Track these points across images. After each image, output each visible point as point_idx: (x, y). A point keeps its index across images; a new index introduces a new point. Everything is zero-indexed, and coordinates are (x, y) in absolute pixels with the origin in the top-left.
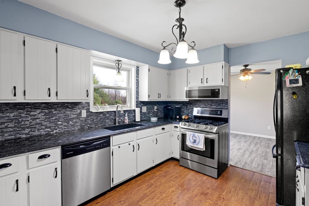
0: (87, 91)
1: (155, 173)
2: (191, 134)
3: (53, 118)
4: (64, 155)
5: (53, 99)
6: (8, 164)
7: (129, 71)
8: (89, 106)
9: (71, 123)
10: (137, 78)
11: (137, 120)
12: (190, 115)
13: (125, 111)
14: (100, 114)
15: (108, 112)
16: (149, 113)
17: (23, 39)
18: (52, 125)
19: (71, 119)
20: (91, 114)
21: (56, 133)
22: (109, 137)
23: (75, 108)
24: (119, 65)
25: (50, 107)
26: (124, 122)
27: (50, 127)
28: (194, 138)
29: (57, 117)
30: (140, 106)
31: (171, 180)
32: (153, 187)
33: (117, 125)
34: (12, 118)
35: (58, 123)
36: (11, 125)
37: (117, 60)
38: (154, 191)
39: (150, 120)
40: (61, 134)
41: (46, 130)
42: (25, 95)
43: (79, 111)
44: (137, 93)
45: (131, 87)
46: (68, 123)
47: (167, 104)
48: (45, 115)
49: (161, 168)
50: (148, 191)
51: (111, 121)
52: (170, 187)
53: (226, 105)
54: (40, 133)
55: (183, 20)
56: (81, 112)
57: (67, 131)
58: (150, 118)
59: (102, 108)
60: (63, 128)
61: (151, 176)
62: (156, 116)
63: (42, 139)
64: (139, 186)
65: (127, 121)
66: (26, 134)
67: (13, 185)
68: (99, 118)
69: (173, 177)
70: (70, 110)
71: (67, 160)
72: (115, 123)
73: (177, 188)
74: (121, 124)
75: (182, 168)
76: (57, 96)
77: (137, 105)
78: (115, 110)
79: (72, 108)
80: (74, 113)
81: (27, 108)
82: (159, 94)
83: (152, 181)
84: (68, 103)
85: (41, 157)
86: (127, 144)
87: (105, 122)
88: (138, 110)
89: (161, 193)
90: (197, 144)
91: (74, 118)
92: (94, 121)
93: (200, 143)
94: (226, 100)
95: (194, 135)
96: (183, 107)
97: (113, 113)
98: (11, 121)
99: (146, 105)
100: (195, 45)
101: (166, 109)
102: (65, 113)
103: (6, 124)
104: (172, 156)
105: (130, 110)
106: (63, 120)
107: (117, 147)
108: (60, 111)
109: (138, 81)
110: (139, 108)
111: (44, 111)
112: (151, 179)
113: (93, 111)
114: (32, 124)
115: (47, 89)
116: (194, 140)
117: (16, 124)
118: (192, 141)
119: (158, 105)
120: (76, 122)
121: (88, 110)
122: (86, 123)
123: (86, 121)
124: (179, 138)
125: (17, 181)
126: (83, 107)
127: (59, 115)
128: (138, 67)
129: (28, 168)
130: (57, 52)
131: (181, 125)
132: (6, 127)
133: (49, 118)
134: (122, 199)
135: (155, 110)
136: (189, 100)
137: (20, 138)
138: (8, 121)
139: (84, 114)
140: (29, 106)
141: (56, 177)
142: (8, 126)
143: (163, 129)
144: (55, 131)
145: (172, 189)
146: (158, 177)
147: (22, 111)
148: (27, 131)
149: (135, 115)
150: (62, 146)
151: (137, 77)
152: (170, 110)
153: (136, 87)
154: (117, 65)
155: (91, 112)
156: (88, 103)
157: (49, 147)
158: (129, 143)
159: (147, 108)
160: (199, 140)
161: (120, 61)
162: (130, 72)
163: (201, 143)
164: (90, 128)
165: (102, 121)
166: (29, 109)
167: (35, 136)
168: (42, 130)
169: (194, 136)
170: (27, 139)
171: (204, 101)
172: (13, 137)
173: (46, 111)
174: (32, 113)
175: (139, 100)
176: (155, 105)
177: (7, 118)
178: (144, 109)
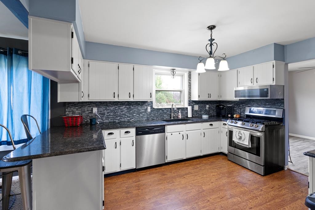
0: (151, 93)
1: (202, 161)
2: (237, 131)
3: (131, 112)
4: (137, 134)
5: (132, 99)
6: (112, 133)
7: (182, 76)
8: (152, 104)
9: (141, 115)
10: (189, 82)
11: (189, 116)
12: (243, 114)
13: (178, 109)
14: (160, 110)
15: (165, 109)
16: (201, 111)
17: (118, 66)
18: (131, 115)
19: (141, 113)
20: (154, 110)
21: (133, 121)
22: (164, 126)
23: (144, 105)
24: (173, 73)
25: (130, 104)
26: (178, 117)
27: (129, 117)
28: (240, 135)
29: (133, 111)
30: (192, 105)
31: (216, 169)
32: (198, 169)
33: (172, 119)
34: (112, 110)
35: (134, 114)
36: (112, 114)
37: (172, 69)
38: (198, 172)
39: (201, 117)
40: (136, 122)
41: (128, 118)
42: (118, 97)
43: (146, 107)
44: (190, 93)
45: (184, 89)
46: (139, 115)
47: (220, 103)
48: (127, 109)
49: (209, 159)
50: (193, 171)
51: (168, 116)
52: (212, 172)
53: (282, 105)
54: (124, 120)
55: (214, 40)
56: (147, 108)
57: (139, 120)
58: (202, 115)
59: (161, 106)
60: (137, 118)
61: (199, 162)
62: (208, 114)
63: (125, 124)
64: (186, 167)
65: (180, 117)
66: (118, 120)
67: (114, 145)
68: (159, 113)
69: (217, 167)
70: (140, 106)
71: (139, 137)
73: (219, 174)
74: (176, 118)
75: (230, 162)
76: (133, 97)
77: (189, 104)
78: (170, 107)
79: (142, 105)
80: (143, 109)
81: (119, 104)
82: (209, 94)
83: (198, 166)
84: (139, 102)
85: (126, 132)
86: (178, 133)
87: (164, 116)
88: (190, 108)
89: (203, 174)
90: (243, 141)
91: (143, 112)
92: (156, 115)
93: (245, 140)
94: (282, 99)
95: (239, 131)
96: (235, 106)
97: (169, 109)
98: (112, 111)
99: (198, 104)
100: (226, 56)
101: (218, 108)
102: (138, 108)
103: (110, 113)
104: (222, 151)
105: (183, 108)
106: (136, 113)
107: (170, 134)
108: (135, 107)
109: (191, 84)
110: (191, 107)
111: (126, 106)
112: (197, 164)
113: (155, 108)
114: (121, 114)
115: (129, 93)
116: (240, 136)
117: (114, 114)
118: (238, 137)
119: (210, 104)
120: (144, 115)
121: (152, 107)
122: (150, 116)
123: (150, 114)
124: (227, 135)
125: (116, 143)
126: (149, 105)
127: (135, 109)
128: (190, 72)
129: (120, 138)
130: (134, 70)
131: (228, 122)
132: (110, 115)
133: (129, 111)
134: (173, 171)
135: (207, 109)
136: (239, 99)
137: (115, 122)
138: (110, 112)
139: (149, 109)
140: (120, 104)
141: (133, 145)
142: (111, 115)
143: (211, 125)
144: (132, 120)
145: (214, 174)
146: (204, 164)
147: (116, 106)
148: (118, 118)
149: (187, 112)
150: (136, 128)
151: (189, 80)
152: (222, 108)
153: (188, 88)
154: (172, 72)
155: (154, 108)
156: (152, 102)
157: (130, 127)
158: (180, 132)
159: (199, 106)
160: (245, 137)
161: (174, 69)
162: (184, 76)
163: (247, 140)
164: (153, 120)
165: (161, 116)
166: (120, 105)
167: (122, 121)
168: (125, 118)
169: (240, 133)
170: (119, 123)
171: (258, 101)
172: (112, 121)
173: (128, 106)
174: (121, 108)
175: (192, 100)
176: (207, 104)
177: (110, 110)
178: (196, 107)
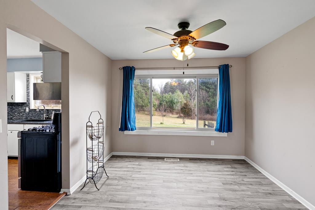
8: (30, 105)
21: (15, 119)
23: (23, 106)
29: (15, 110)
35: (15, 113)
46: (20, 114)
56: (26, 108)
60: (18, 116)
70: (20, 107)
72: (44, 118)
80: (23, 109)
87: (40, 116)
91: (22, 112)
92: (34, 115)
102: (18, 108)
106: (17, 112)
108: (16, 107)
113: (32, 109)
120: (23, 114)
121: (29, 108)
123: (28, 114)
126: (27, 106)
133: (12, 111)
139: (27, 110)
